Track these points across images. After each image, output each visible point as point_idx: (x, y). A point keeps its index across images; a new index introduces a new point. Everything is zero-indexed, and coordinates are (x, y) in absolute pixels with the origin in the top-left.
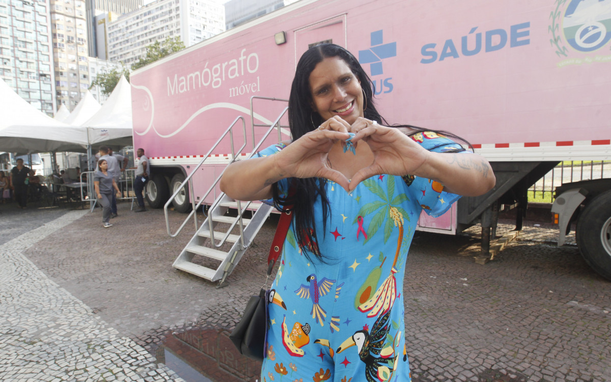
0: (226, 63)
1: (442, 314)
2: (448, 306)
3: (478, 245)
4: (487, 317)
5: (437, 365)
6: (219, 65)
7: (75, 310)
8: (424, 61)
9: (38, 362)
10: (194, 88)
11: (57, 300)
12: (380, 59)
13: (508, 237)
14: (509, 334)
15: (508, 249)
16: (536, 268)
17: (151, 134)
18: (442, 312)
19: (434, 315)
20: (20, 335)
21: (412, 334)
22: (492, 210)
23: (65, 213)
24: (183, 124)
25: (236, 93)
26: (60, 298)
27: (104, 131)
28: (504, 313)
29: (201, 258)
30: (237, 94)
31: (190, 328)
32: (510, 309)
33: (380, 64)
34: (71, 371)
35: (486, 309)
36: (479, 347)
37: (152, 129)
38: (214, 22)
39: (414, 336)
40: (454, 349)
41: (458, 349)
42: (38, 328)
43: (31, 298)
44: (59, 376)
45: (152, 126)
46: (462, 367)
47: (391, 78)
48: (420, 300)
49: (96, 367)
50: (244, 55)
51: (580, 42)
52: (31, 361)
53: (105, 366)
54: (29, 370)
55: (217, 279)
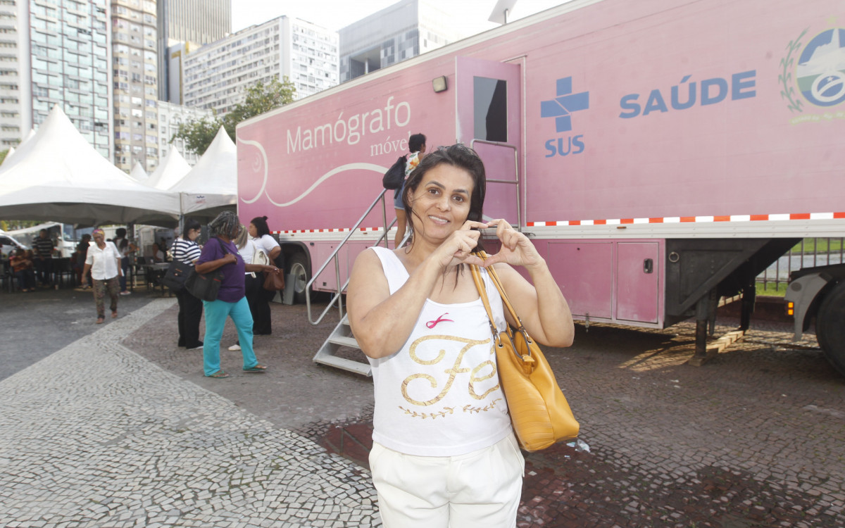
0: (367, 114)
1: (650, 414)
2: (656, 407)
4: (705, 418)
5: (649, 461)
6: (358, 115)
7: (214, 402)
8: (623, 116)
9: (196, 449)
10: (323, 144)
11: (188, 392)
12: (567, 111)
14: (732, 435)
16: (766, 371)
17: (263, 202)
18: (651, 412)
19: (641, 415)
20: (162, 423)
21: (617, 433)
22: (710, 298)
23: (150, 301)
24: (306, 189)
25: (379, 152)
26: (189, 390)
27: (201, 198)
28: (726, 416)
30: (381, 153)
31: (355, 422)
32: (733, 412)
33: (569, 118)
34: (237, 457)
35: (704, 411)
36: (696, 446)
37: (264, 195)
38: (324, 55)
39: (619, 434)
40: (667, 447)
41: (672, 448)
42: (180, 418)
43: (156, 390)
44: (226, 460)
45: (264, 191)
46: (678, 463)
47: (581, 136)
48: (622, 401)
49: (263, 454)
50: (391, 105)
51: (817, 95)
52: (187, 447)
53: (272, 453)
54: (190, 455)
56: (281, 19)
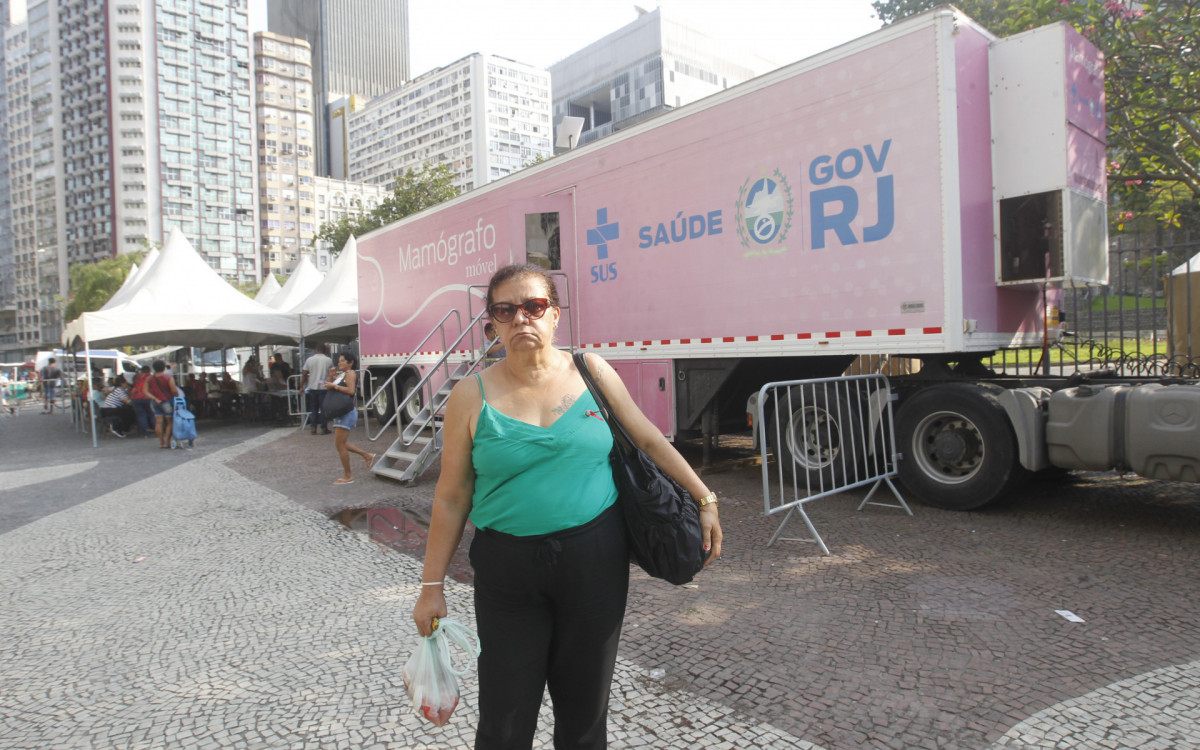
0: (463, 235)
6: (456, 236)
7: (274, 497)
8: (643, 246)
10: (429, 263)
12: (605, 240)
17: (380, 322)
20: (229, 507)
24: (417, 310)
25: (473, 273)
26: (261, 491)
27: (322, 318)
30: (474, 275)
31: (366, 507)
33: (606, 246)
34: (268, 520)
37: (381, 317)
38: (531, 103)
42: (243, 504)
43: (236, 491)
45: (381, 312)
49: (286, 519)
50: (480, 226)
51: (757, 233)
53: (292, 519)
55: (406, 478)
56: (472, 58)
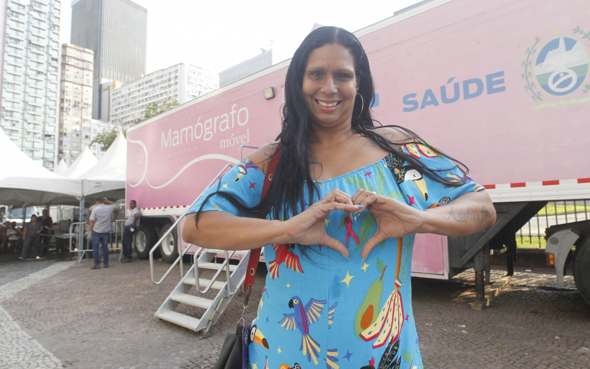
0: (218, 117)
1: (444, 364)
2: (448, 355)
3: (471, 291)
4: (493, 366)
6: (211, 119)
7: (44, 363)
8: (405, 110)
10: (187, 141)
11: (26, 353)
13: (501, 282)
15: (503, 295)
17: (144, 186)
18: (444, 361)
19: (435, 365)
22: (484, 253)
23: (52, 264)
25: (226, 145)
27: (98, 183)
28: (512, 362)
29: (185, 307)
30: (228, 146)
32: (517, 357)
35: (491, 358)
37: (144, 180)
38: (208, 89)
45: (145, 178)
50: (234, 110)
51: (553, 87)
55: (201, 328)
56: (179, 65)
